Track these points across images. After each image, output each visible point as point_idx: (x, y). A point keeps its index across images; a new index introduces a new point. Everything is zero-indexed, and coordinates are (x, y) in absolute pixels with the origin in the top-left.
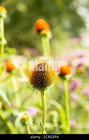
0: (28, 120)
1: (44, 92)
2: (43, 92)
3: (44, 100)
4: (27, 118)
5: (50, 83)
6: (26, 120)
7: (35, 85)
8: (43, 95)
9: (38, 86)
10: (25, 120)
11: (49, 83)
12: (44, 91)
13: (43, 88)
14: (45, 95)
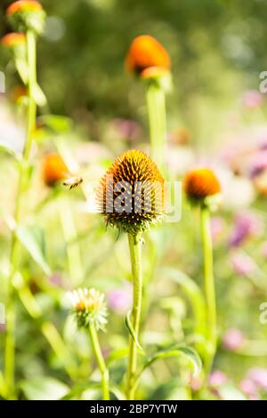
0: (93, 312)
1: (138, 237)
2: (134, 237)
3: (136, 257)
4: (92, 307)
6: (89, 312)
7: (111, 217)
8: (135, 243)
10: (87, 312)
12: (136, 234)
13: (132, 224)
14: (139, 243)
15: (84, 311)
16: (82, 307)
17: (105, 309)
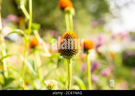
0: (54, 87)
1: (71, 61)
2: (69, 60)
3: (70, 68)
4: (54, 86)
5: (77, 52)
6: (53, 87)
7: (62, 53)
8: (70, 63)
9: (65, 54)
10: (52, 87)
11: (75, 52)
13: (69, 56)
14: (71, 63)
15: (51, 87)
16: (50, 86)
17: (58, 86)
